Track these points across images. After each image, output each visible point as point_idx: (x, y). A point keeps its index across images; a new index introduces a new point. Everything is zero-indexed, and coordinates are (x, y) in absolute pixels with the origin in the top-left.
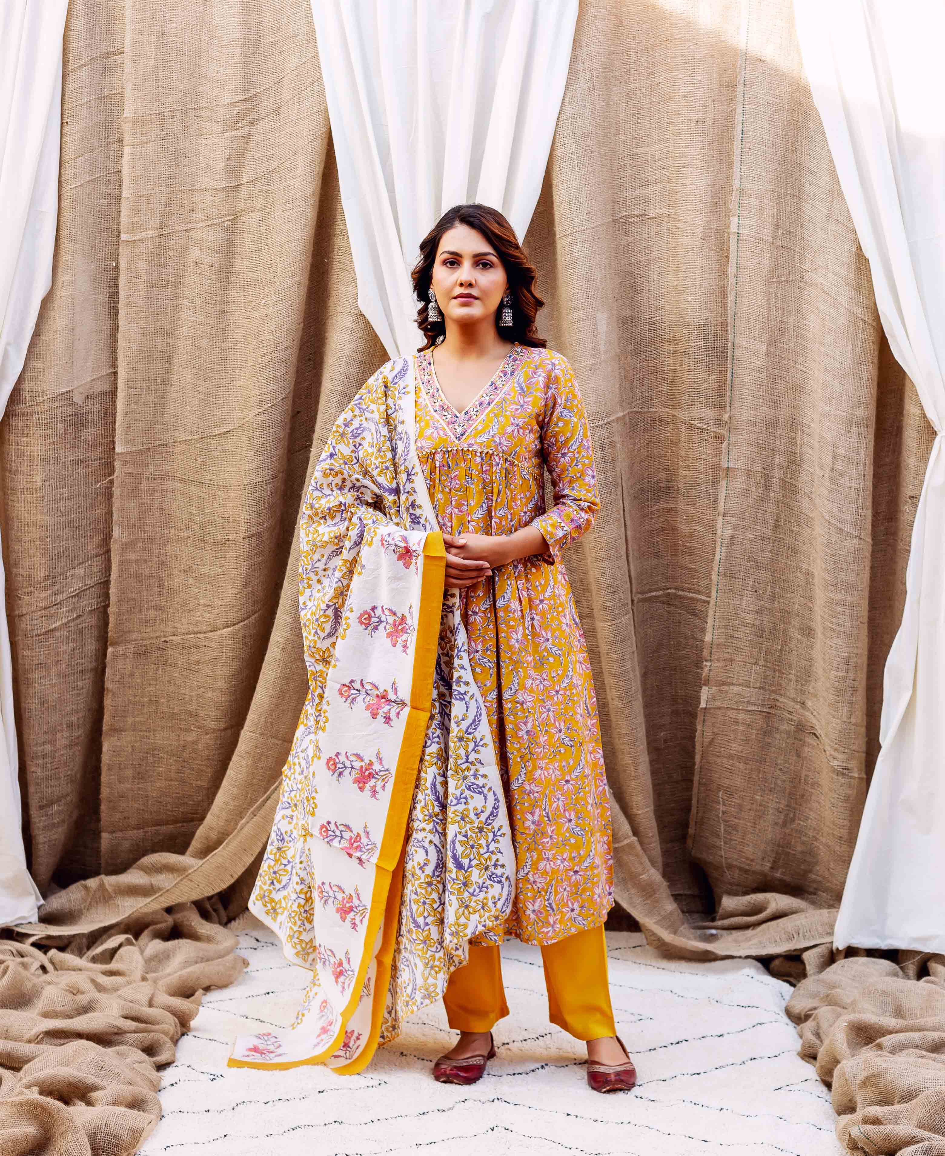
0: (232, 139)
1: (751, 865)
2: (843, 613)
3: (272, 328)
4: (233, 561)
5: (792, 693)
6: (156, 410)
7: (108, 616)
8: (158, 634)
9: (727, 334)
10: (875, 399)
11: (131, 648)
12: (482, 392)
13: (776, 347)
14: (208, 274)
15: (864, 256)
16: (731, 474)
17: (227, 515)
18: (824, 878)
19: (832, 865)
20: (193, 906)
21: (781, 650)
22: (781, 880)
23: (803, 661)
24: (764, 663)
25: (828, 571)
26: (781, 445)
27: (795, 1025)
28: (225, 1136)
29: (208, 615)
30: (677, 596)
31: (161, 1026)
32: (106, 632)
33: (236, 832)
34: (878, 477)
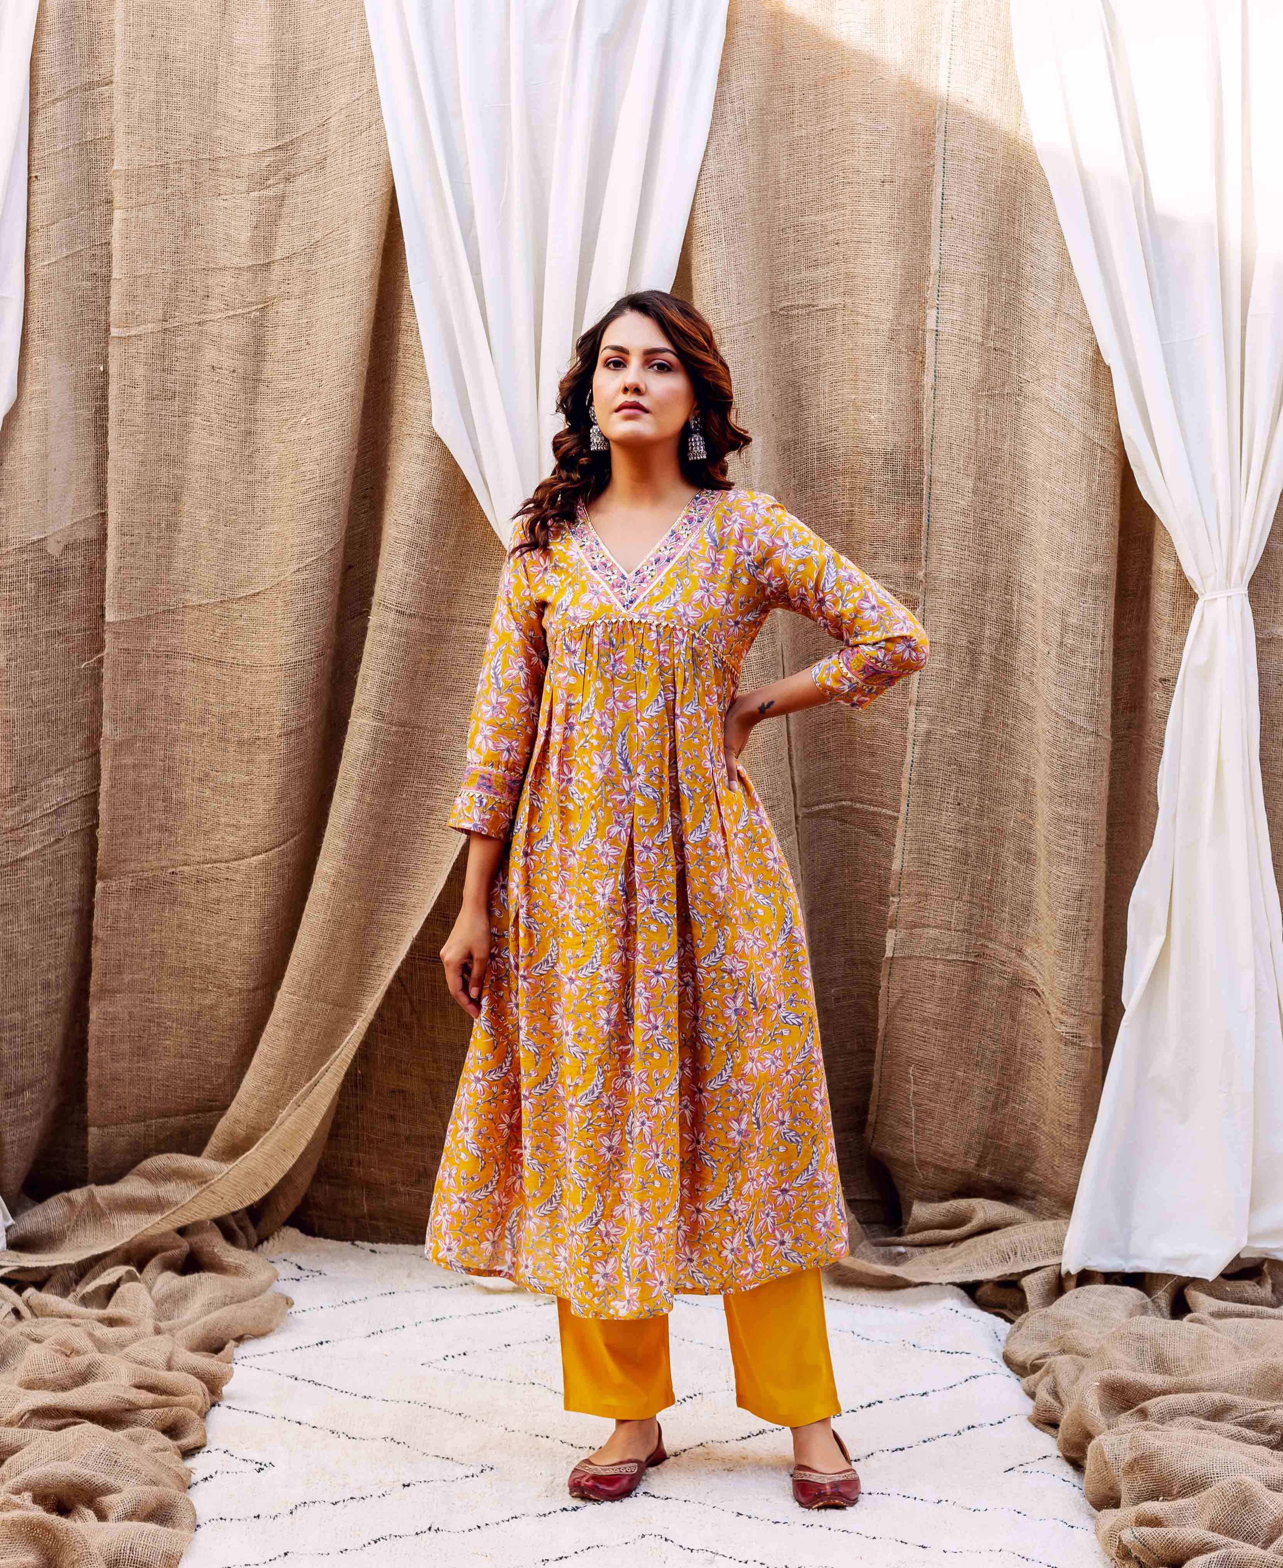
0: (259, 201)
1: (950, 1162)
2: (1075, 833)
3: (316, 454)
4: (265, 766)
5: (1005, 938)
6: (160, 564)
7: (96, 840)
8: (164, 863)
9: (921, 465)
10: (1116, 551)
11: (128, 882)
12: (659, 545)
13: (986, 483)
14: (229, 382)
15: (1103, 361)
17: (256, 705)
18: (1046, 1178)
19: (1057, 1162)
20: (214, 1224)
21: (991, 881)
22: (988, 1181)
23: (1021, 896)
24: (969, 898)
25: (1055, 778)
26: (992, 612)
27: (1018, 1377)
28: (286, 1554)
29: (232, 838)
30: (854, 809)
31: (186, 1397)
32: (94, 861)
33: (274, 1127)
34: (1117, 653)
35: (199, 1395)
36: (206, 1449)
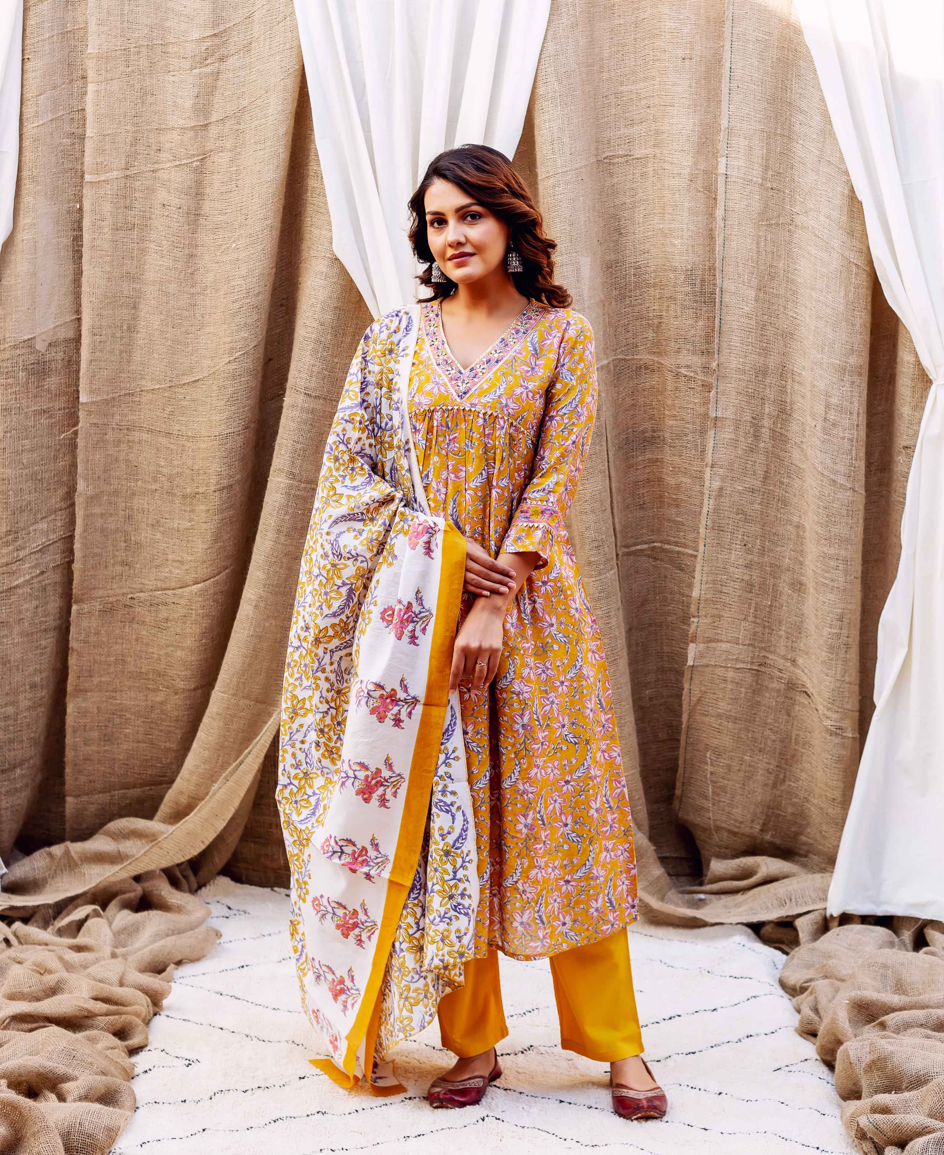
0: (200, 76)
1: (740, 827)
2: (837, 568)
3: (244, 272)
4: (203, 515)
5: (782, 651)
6: (122, 358)
7: (72, 573)
8: (124, 591)
9: (714, 279)
10: (868, 346)
11: (97, 605)
12: (491, 349)
13: (765, 293)
14: (176, 216)
15: (857, 198)
16: (719, 424)
17: (196, 467)
18: (816, 840)
19: (824, 828)
20: (163, 874)
21: (771, 606)
22: (769, 843)
23: (794, 618)
24: (753, 619)
25: (821, 524)
26: (770, 394)
27: (791, 997)
28: (204, 1130)
29: (177, 571)
30: (663, 549)
31: (133, 1007)
32: (71, 589)
33: (208, 797)
34: (870, 426)
35: (143, 1006)
36: (148, 1048)
